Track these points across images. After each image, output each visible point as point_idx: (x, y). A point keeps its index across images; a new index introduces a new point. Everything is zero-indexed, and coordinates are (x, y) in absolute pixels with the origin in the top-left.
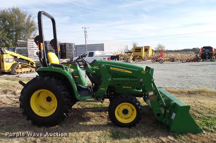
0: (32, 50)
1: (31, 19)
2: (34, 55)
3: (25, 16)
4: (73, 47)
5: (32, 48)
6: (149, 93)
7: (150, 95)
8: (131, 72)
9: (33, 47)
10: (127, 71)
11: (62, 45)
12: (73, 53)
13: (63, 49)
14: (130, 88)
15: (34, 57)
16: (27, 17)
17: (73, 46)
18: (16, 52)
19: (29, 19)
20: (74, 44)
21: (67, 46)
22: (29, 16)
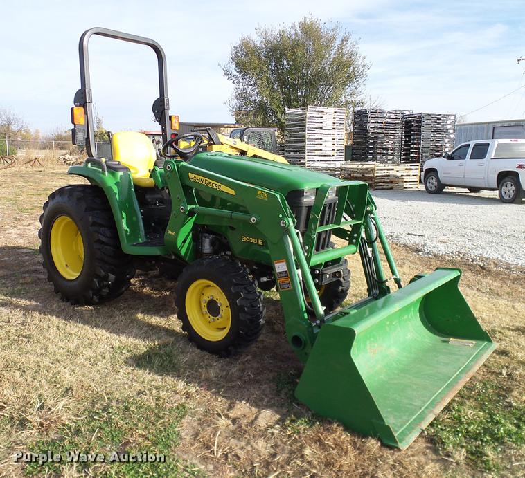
0: (316, 136)
1: (348, 47)
2: (321, 150)
3: (332, 40)
4: (449, 127)
5: (317, 131)
6: (276, 265)
7: (277, 271)
8: (232, 192)
9: (321, 128)
10: (224, 188)
11: (411, 121)
12: (447, 145)
13: (413, 135)
14: (260, 242)
15: (321, 156)
16: (337, 43)
17: (449, 122)
18: (245, 140)
19: (341, 47)
20: (452, 118)
21: (426, 124)
22: (342, 41)
